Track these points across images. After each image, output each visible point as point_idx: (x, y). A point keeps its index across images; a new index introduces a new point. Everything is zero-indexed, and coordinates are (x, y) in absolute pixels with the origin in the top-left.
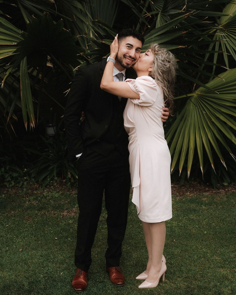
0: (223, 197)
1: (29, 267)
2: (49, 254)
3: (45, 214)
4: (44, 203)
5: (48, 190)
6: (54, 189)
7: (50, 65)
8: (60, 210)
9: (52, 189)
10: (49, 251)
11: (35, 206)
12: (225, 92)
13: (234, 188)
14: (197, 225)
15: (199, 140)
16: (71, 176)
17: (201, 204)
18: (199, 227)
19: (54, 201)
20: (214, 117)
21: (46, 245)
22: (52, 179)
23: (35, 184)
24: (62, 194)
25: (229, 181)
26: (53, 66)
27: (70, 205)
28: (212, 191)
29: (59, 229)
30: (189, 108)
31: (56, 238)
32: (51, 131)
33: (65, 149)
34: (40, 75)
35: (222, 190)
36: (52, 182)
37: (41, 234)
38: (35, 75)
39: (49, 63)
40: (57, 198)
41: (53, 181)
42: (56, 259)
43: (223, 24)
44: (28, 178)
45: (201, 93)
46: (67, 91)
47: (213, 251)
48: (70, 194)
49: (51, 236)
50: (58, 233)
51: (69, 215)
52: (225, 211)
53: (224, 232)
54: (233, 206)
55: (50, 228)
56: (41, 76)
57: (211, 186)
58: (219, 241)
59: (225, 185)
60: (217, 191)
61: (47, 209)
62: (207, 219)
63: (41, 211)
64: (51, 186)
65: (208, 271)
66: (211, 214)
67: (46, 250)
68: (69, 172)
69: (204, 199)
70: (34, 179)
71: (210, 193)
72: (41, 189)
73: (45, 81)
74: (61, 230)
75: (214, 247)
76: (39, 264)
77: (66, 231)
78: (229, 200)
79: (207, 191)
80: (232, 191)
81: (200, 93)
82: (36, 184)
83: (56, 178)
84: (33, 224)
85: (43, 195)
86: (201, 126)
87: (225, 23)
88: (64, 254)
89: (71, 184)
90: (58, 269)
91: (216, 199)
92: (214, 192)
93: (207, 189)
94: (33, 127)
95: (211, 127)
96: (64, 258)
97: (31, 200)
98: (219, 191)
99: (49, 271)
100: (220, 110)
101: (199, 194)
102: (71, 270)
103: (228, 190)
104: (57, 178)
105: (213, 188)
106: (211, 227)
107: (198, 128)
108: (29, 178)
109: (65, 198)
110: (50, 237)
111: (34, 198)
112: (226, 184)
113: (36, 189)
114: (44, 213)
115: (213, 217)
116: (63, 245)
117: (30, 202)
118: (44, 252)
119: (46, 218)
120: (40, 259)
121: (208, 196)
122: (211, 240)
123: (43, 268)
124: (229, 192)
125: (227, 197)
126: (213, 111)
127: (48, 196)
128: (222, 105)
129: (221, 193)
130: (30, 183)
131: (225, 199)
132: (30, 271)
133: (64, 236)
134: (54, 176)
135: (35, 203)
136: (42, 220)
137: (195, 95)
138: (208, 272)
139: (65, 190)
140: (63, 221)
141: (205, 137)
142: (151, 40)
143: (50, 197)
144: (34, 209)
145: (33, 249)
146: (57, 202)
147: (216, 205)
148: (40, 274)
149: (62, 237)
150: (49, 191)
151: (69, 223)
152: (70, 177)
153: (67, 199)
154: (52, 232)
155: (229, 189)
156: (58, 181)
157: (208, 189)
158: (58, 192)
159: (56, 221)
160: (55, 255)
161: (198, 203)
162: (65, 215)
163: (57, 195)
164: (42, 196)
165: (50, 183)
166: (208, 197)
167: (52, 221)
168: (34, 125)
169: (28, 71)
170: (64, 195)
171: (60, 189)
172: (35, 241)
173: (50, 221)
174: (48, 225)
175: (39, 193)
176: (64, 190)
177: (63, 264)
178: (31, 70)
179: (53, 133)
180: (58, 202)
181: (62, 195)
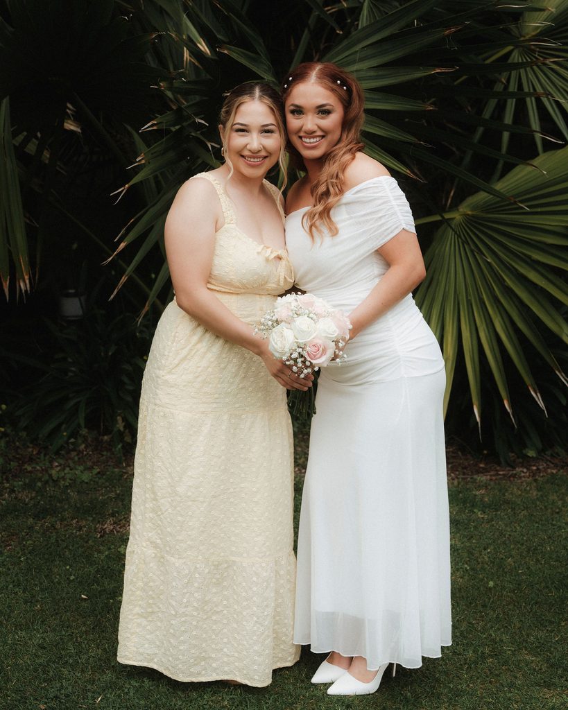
0: (528, 488)
1: (8, 680)
2: (63, 642)
3: (55, 529)
4: (51, 497)
5: (62, 461)
6: (79, 459)
7: (72, 128)
8: (94, 516)
9: (72, 459)
10: (64, 633)
11: (26, 504)
12: (539, 210)
13: (553, 463)
14: (467, 564)
15: (468, 334)
16: (125, 427)
17: (473, 506)
18: (472, 569)
19: (78, 492)
20: (511, 276)
21: (57, 614)
22: (74, 434)
23: (28, 447)
24: (99, 473)
25: (540, 445)
26: (81, 129)
27: (120, 503)
28: (497, 471)
29: (92, 569)
30: (443, 250)
31: (83, 596)
32: (73, 307)
33: (110, 354)
34: (46, 154)
35: (521, 469)
36: (72, 440)
37: (41, 584)
38: (33, 154)
39: (69, 121)
40: (87, 483)
41: (76, 438)
42: (84, 657)
43: (528, 34)
44: (9, 431)
45: (474, 213)
46: (120, 190)
47: (516, 637)
48: (121, 473)
49: (71, 591)
50: (89, 581)
51: (118, 532)
52: (537, 525)
53: (541, 582)
54: (558, 513)
55: (68, 567)
56: (48, 156)
57: (493, 458)
58: (531, 608)
59: (529, 457)
60: (509, 470)
61: (59, 513)
62: (492, 547)
63: (43, 518)
64: (72, 453)
65: (509, 695)
66: (502, 534)
67: (55, 630)
68: (119, 415)
69: (477, 493)
70: (24, 434)
71: (491, 475)
72: (44, 460)
73: (58, 168)
74: (98, 572)
75: (518, 625)
76: (36, 670)
77: (112, 576)
78: (546, 496)
79: (481, 469)
80: (549, 471)
81: (470, 213)
82: (31, 445)
83: (84, 431)
84: (20, 555)
85: (50, 476)
86: (475, 298)
87: (534, 33)
88: (104, 641)
89: (123, 447)
90: (89, 687)
91: (512, 494)
92: (501, 473)
93: (482, 465)
94: (26, 291)
95: (502, 300)
96: (107, 652)
97: (15, 489)
98: (514, 472)
99: (63, 691)
100: (529, 257)
101: (462, 478)
102: (126, 690)
103: (538, 469)
104: (86, 430)
105: (499, 464)
106: (504, 569)
107: (468, 306)
108: (12, 431)
109: (107, 484)
110: (68, 593)
111: (25, 484)
112: (531, 453)
113: (31, 460)
114: (52, 526)
115: (507, 542)
116: (102, 617)
117: (13, 495)
118: (51, 635)
119: (57, 537)
120: (38, 657)
121: (489, 485)
122: (509, 604)
123: (45, 681)
124: (542, 475)
125: (539, 489)
126: (508, 260)
127: (64, 479)
128: (533, 242)
129: (520, 478)
130: (15, 444)
131: (535, 494)
132: (9, 693)
133: (105, 590)
134: (79, 426)
135: (26, 496)
136: (45, 543)
137: (456, 216)
138: (509, 699)
139: (109, 463)
140: (101, 548)
141: (485, 328)
142: (352, 57)
143: (68, 480)
144: (25, 513)
145: (19, 627)
146: (88, 494)
147: (513, 509)
148: (36, 700)
149: (99, 592)
150: (65, 464)
151: (119, 552)
152: (122, 429)
153: (113, 487)
154: (72, 578)
155: (541, 467)
156: (90, 439)
157: (486, 464)
158: (91, 468)
159: (83, 547)
160: (80, 644)
161: (464, 502)
162: (107, 530)
163: (86, 477)
164: (46, 477)
165: (67, 443)
166: (489, 488)
167: (73, 546)
168: (28, 286)
169: (14, 142)
170: (104, 477)
171: (95, 460)
172: (26, 602)
173: (67, 547)
174: (60, 557)
175: (38, 470)
176: (104, 463)
177: (103, 671)
178: (21, 138)
179: (80, 312)
180: (89, 496)
181: (99, 476)
